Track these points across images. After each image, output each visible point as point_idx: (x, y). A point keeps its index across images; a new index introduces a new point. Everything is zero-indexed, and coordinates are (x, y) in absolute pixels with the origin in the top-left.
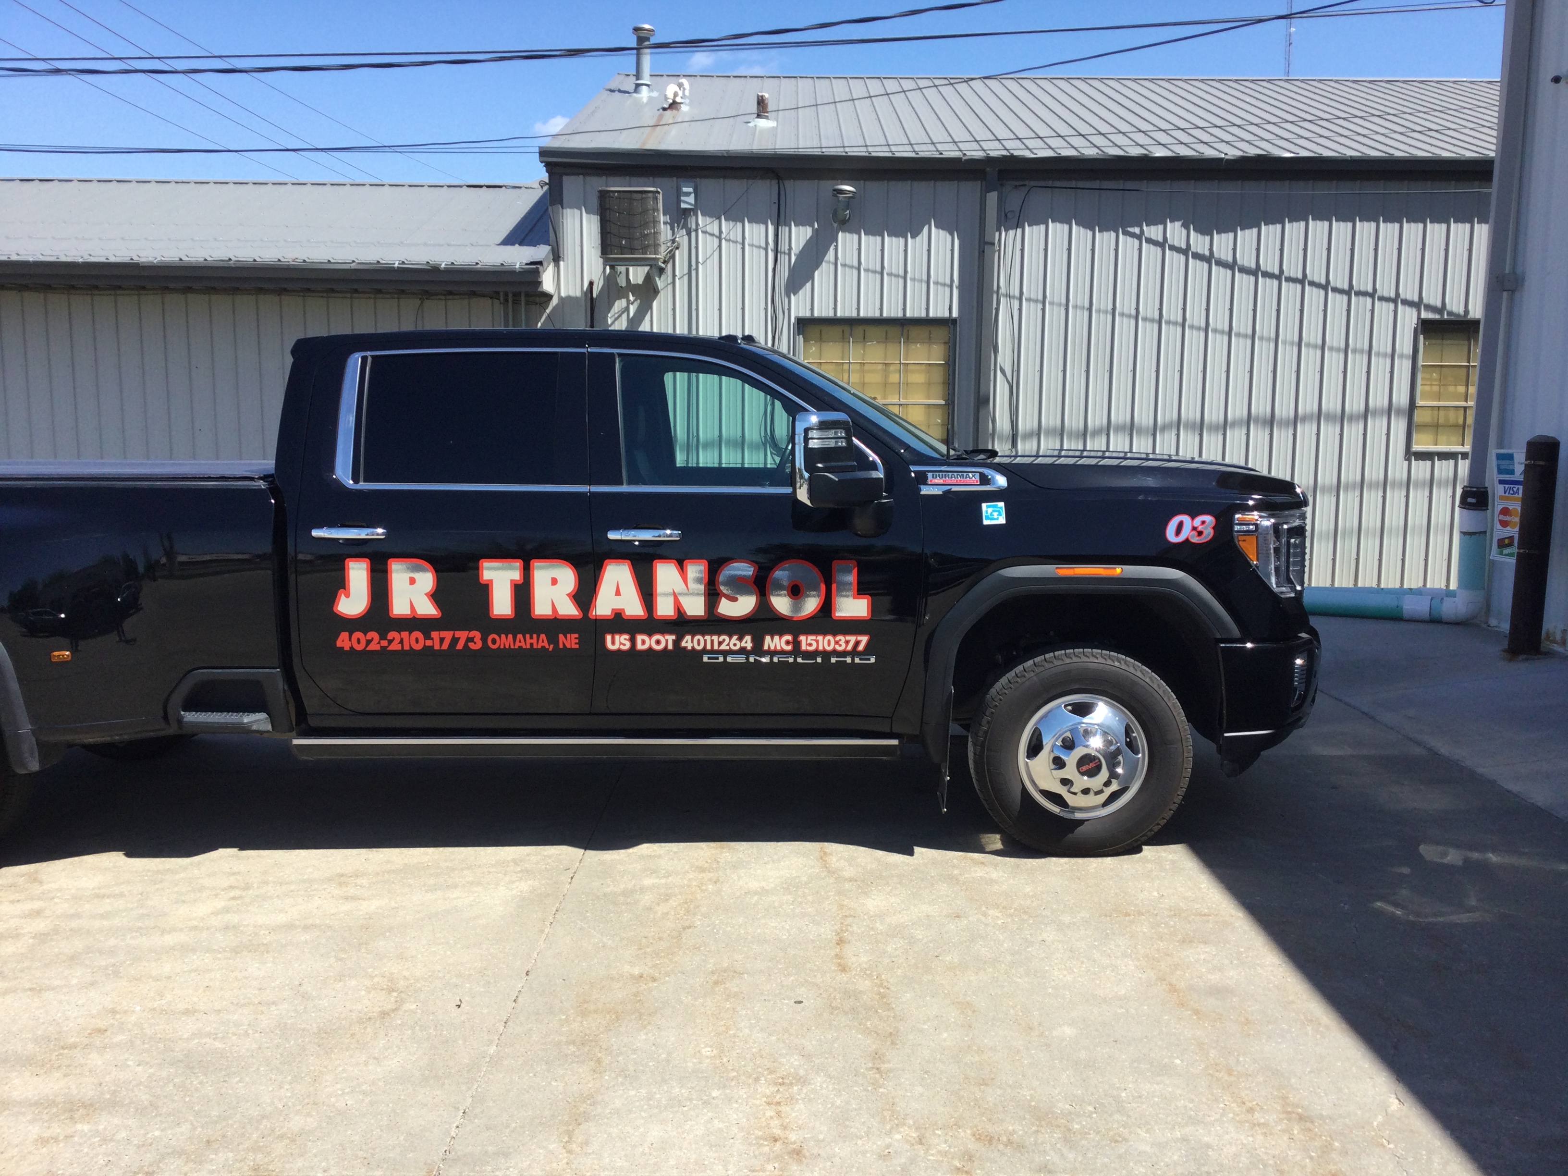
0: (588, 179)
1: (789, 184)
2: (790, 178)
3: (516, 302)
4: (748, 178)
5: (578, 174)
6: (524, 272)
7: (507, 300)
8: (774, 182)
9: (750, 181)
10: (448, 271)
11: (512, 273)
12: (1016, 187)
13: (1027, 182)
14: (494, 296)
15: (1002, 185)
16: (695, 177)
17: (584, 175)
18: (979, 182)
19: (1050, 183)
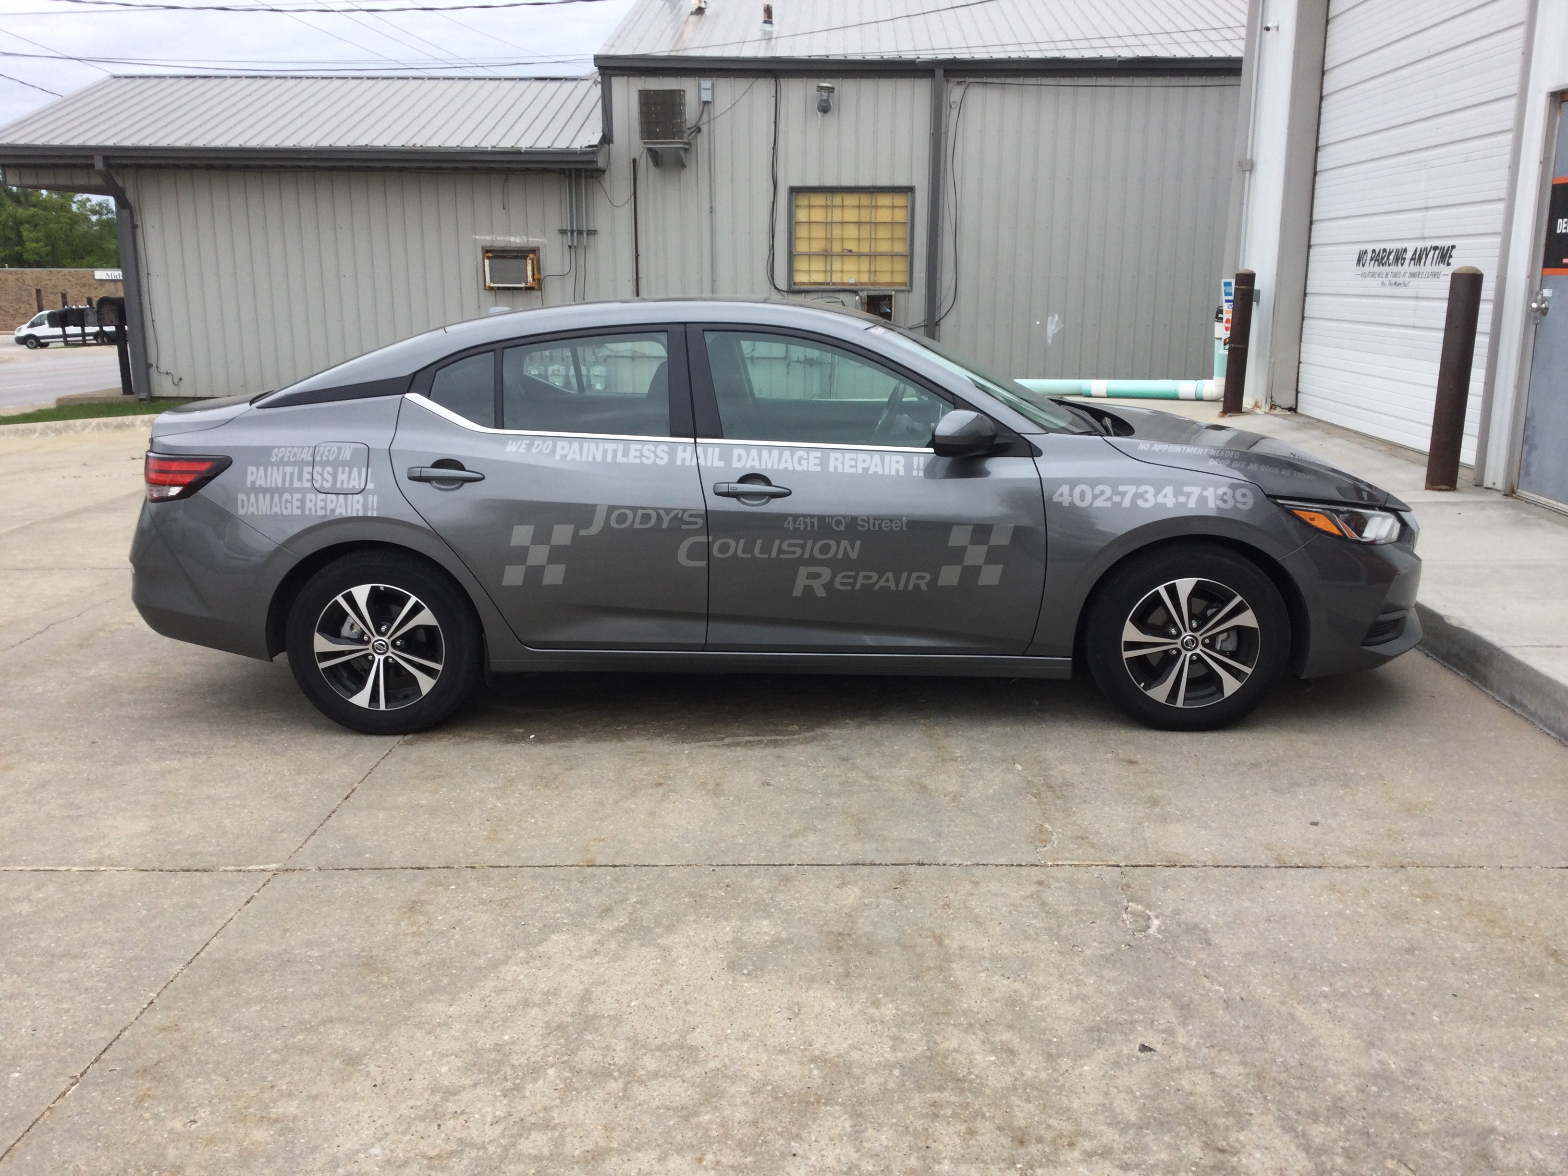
0: (631, 79)
1: (783, 82)
2: (783, 77)
3: (578, 176)
4: (753, 77)
5: (623, 75)
6: (583, 153)
7: (570, 175)
8: (773, 81)
9: (754, 80)
10: (526, 153)
11: (574, 153)
12: (959, 83)
13: (967, 79)
14: (561, 171)
15: (948, 81)
16: (711, 77)
17: (628, 76)
18: (930, 80)
19: (985, 80)
